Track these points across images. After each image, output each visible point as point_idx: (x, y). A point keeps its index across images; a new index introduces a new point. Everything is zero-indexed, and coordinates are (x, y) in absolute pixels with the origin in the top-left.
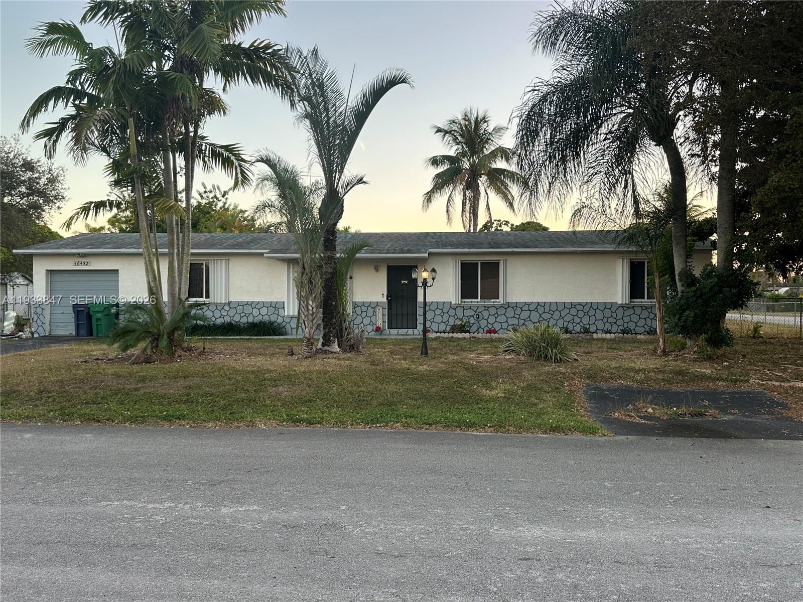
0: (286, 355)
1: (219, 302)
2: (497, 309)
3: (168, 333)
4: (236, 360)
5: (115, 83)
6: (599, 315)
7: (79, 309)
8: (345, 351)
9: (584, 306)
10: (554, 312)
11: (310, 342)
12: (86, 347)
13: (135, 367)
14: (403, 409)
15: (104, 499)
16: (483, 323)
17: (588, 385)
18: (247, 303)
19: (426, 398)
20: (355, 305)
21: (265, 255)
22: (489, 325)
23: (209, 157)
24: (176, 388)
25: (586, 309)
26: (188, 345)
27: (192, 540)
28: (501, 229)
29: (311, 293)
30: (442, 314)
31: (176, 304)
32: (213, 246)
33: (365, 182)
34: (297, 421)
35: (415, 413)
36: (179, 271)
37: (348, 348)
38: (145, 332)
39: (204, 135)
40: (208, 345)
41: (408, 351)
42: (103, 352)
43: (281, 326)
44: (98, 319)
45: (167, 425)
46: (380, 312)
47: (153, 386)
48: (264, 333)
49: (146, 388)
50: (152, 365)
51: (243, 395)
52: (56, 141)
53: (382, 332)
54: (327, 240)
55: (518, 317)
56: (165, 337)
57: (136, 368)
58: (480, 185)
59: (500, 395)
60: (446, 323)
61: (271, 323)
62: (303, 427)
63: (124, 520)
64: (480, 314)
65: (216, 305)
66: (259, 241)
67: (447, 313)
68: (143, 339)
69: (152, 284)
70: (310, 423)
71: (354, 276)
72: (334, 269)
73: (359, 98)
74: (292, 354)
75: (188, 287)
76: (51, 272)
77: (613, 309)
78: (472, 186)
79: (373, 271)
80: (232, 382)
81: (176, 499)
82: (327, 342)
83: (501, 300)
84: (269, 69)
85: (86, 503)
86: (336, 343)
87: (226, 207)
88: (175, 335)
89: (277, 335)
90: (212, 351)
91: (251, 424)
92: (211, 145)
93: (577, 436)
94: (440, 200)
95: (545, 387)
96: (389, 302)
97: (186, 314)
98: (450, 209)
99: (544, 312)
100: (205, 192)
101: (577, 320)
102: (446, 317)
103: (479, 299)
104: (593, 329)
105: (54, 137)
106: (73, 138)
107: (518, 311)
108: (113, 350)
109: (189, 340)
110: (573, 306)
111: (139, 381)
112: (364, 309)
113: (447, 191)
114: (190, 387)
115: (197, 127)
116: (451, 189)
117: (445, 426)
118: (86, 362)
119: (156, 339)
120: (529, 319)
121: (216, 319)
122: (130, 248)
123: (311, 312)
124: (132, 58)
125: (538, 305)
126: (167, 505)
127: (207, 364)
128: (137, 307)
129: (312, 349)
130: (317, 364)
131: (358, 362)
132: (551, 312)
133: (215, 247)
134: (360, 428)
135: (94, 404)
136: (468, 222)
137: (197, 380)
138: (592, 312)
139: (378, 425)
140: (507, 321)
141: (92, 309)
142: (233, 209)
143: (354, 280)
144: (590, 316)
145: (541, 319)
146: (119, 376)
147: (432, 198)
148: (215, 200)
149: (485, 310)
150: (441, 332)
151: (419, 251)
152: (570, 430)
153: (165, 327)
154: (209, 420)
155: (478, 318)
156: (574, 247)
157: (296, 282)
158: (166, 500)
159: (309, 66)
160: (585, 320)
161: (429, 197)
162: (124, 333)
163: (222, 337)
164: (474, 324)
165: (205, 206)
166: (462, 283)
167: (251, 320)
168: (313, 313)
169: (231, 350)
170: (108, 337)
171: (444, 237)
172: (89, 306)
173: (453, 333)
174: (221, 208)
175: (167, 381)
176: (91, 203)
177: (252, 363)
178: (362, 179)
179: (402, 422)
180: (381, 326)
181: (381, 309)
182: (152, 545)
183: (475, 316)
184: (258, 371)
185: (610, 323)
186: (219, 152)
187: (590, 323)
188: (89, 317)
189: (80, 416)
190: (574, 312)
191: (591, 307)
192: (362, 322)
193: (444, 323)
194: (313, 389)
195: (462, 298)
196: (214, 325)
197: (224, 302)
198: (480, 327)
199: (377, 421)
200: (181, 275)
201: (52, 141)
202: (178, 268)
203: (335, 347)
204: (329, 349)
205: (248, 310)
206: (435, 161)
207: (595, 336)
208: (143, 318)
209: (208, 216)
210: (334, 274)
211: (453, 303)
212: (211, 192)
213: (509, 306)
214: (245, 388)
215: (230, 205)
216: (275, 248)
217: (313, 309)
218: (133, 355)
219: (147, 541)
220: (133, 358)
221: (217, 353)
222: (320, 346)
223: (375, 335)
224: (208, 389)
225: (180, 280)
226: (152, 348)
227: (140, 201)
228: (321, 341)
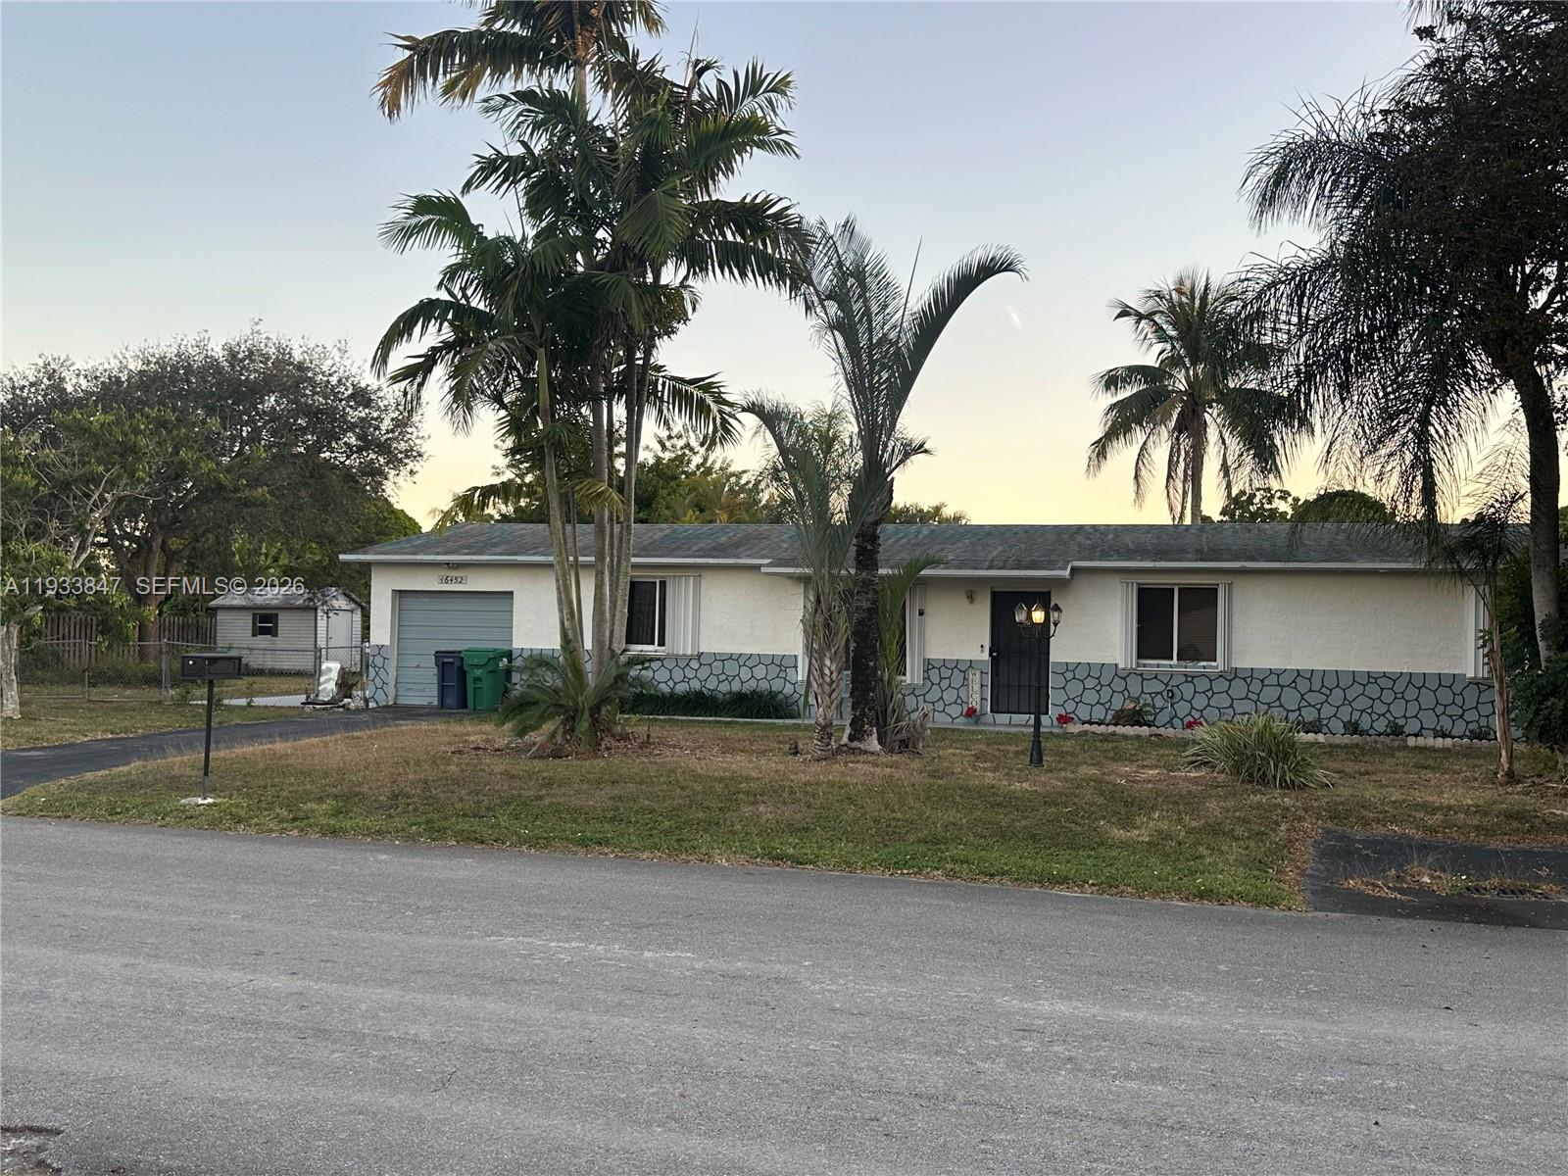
0: (785, 754)
1: (681, 653)
2: (1211, 681)
3: (590, 709)
4: (699, 759)
5: (516, 295)
6: (1427, 699)
7: (446, 660)
8: (892, 751)
9: (1394, 681)
10: (1331, 690)
11: (826, 731)
12: (457, 728)
13: (536, 762)
14: (953, 851)
15: (493, 934)
16: (1182, 708)
17: (1327, 831)
18: (731, 657)
19: (1004, 835)
20: (929, 666)
21: (763, 570)
22: (1194, 712)
23: (668, 403)
24: (599, 799)
25: (1400, 686)
26: (623, 729)
27: (603, 980)
28: (1274, 506)
29: (829, 647)
30: (1098, 688)
31: (605, 659)
32: (674, 550)
33: (926, 451)
34: (779, 858)
35: (974, 856)
36: (611, 601)
37: (896, 745)
38: (556, 705)
39: (660, 363)
40: (656, 732)
41: (1011, 755)
42: (484, 737)
43: (790, 701)
44: (477, 679)
45: (581, 852)
46: (975, 680)
47: (564, 795)
48: (758, 712)
49: (553, 796)
50: (563, 762)
51: (701, 815)
52: (421, 385)
53: (979, 718)
54: (861, 551)
55: (1255, 697)
56: (586, 715)
57: (538, 764)
58: (1208, 423)
59: (1140, 839)
60: (1107, 706)
61: (773, 695)
62: (787, 868)
63: (519, 955)
64: (1175, 690)
65: (677, 658)
66: (756, 542)
67: (1109, 685)
68: (551, 717)
69: (566, 623)
70: (798, 861)
71: (928, 610)
72: (874, 602)
73: (928, 296)
74: (795, 754)
75: (624, 629)
76: (400, 595)
77: (1457, 689)
78: (1191, 426)
79: (965, 600)
80: (685, 794)
81: (587, 939)
82: (857, 734)
83: (1219, 664)
84: (770, 251)
85: (471, 937)
86: (875, 736)
87: (708, 465)
88: (603, 712)
89: (782, 718)
90: (663, 742)
91: (707, 858)
92: (673, 378)
93: (1243, 908)
94: (1124, 454)
95: (1239, 831)
96: (995, 661)
97: (621, 678)
98: (1143, 472)
99: (1311, 690)
100: (670, 437)
101: (1380, 708)
102: (1106, 693)
103: (1175, 660)
104: (1412, 726)
105: (419, 379)
106: (451, 389)
107: (1256, 686)
108: (501, 734)
109: (626, 720)
110: (1371, 680)
111: (543, 786)
112: (946, 673)
113: (1139, 436)
114: (620, 798)
115: (648, 354)
116: (1148, 431)
117: (1017, 880)
118: (460, 752)
119: (571, 718)
120: (1277, 703)
121: (675, 684)
122: (533, 554)
123: (828, 680)
124: (544, 248)
125: (1299, 675)
126: (573, 944)
127: (651, 763)
128: (540, 661)
129: (828, 744)
130: (836, 771)
131: (907, 771)
132: (1324, 690)
133: (677, 552)
134: (877, 874)
135: (475, 816)
136: (1180, 499)
137: (631, 787)
138: (1411, 693)
139: (905, 871)
140: (1231, 706)
141: (468, 662)
142: (721, 469)
143: (927, 617)
144: (1407, 701)
145: (1304, 703)
146: (513, 777)
147: (1109, 450)
148: (687, 452)
149: (1186, 681)
150: (1091, 723)
151: (1051, 565)
152: (1232, 898)
153: (585, 699)
154: (644, 849)
155: (1171, 698)
156: (1374, 562)
157: (804, 625)
158: (574, 939)
159: (837, 251)
160: (1398, 709)
161: (1101, 449)
162: (521, 705)
163: (684, 718)
164: (1162, 709)
165: (667, 465)
166: (1139, 629)
167: (736, 687)
168: (832, 682)
169: (694, 741)
170: (496, 710)
171: (1111, 536)
172: (462, 655)
173: (1116, 725)
174: (698, 467)
175: (585, 787)
176: (476, 489)
177: (724, 765)
178: (921, 446)
179: (945, 869)
180: (978, 707)
181: (978, 674)
182: (554, 982)
183: (1165, 694)
184: (732, 778)
185: (1451, 716)
186: (686, 391)
187: (1408, 715)
188: (463, 675)
189: (456, 834)
190: (1373, 691)
191: (1410, 682)
192: (941, 698)
193: (1102, 704)
194: (814, 811)
195: (1139, 657)
196: (672, 694)
197: (689, 653)
198: (1176, 716)
199: (905, 865)
200: (615, 608)
201: (415, 386)
202: (611, 596)
203: (873, 744)
204: (861, 746)
205: (731, 669)
206: (1112, 381)
207: (1411, 741)
208: (551, 680)
209: (672, 484)
210: (872, 612)
211: (1122, 666)
212: (679, 437)
213: (1236, 677)
214: (705, 804)
215: (714, 462)
216: (784, 555)
217: (831, 673)
218: (535, 744)
219: (548, 978)
220: (534, 749)
221: (670, 746)
222: (845, 740)
223: (965, 724)
224: (647, 802)
225: (613, 616)
226: (564, 734)
227: (552, 486)
228: (848, 731)
